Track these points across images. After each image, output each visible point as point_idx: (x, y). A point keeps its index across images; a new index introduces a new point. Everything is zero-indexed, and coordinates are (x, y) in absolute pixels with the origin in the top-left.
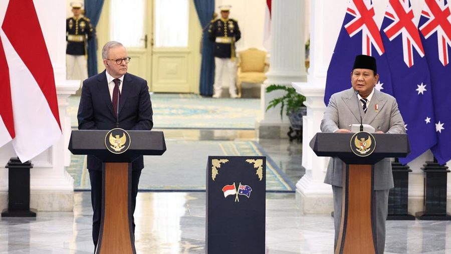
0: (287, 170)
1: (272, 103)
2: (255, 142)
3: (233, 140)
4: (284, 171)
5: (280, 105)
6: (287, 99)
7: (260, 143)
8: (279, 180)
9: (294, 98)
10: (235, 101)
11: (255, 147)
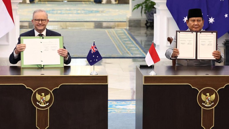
0: (145, 45)
1: (136, 7)
2: (126, 29)
3: (114, 28)
4: (143, 46)
5: (140, 7)
6: (145, 4)
7: (129, 30)
8: (140, 51)
9: (148, 3)
10: (114, 6)
11: (126, 32)
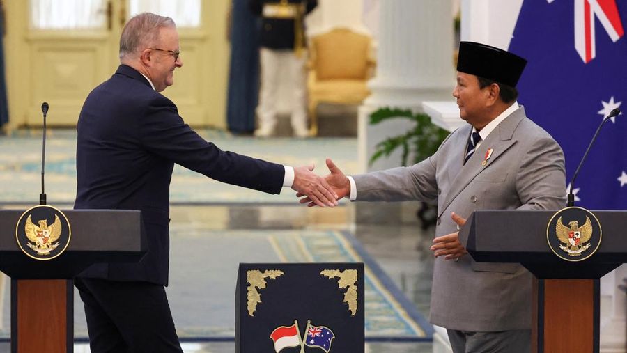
0: (417, 292)
1: (382, 148)
2: (345, 233)
3: (301, 228)
4: (410, 295)
5: (399, 151)
6: (415, 139)
7: (359, 234)
8: (397, 315)
9: (429, 135)
10: (304, 145)
11: (346, 244)
